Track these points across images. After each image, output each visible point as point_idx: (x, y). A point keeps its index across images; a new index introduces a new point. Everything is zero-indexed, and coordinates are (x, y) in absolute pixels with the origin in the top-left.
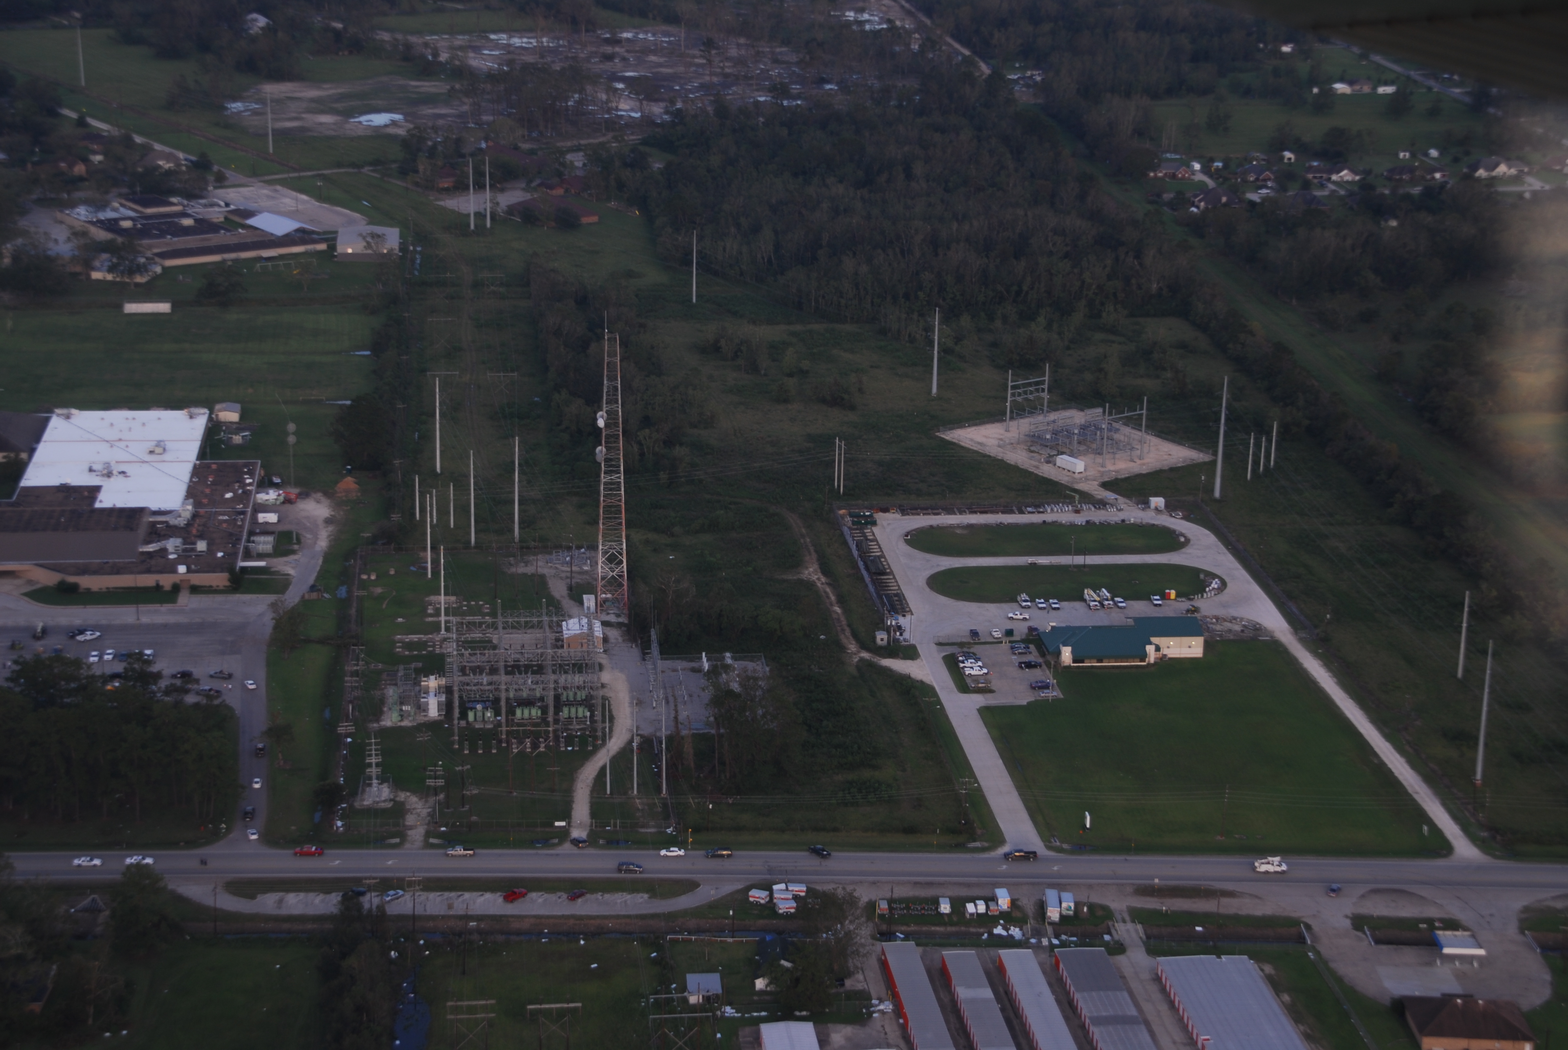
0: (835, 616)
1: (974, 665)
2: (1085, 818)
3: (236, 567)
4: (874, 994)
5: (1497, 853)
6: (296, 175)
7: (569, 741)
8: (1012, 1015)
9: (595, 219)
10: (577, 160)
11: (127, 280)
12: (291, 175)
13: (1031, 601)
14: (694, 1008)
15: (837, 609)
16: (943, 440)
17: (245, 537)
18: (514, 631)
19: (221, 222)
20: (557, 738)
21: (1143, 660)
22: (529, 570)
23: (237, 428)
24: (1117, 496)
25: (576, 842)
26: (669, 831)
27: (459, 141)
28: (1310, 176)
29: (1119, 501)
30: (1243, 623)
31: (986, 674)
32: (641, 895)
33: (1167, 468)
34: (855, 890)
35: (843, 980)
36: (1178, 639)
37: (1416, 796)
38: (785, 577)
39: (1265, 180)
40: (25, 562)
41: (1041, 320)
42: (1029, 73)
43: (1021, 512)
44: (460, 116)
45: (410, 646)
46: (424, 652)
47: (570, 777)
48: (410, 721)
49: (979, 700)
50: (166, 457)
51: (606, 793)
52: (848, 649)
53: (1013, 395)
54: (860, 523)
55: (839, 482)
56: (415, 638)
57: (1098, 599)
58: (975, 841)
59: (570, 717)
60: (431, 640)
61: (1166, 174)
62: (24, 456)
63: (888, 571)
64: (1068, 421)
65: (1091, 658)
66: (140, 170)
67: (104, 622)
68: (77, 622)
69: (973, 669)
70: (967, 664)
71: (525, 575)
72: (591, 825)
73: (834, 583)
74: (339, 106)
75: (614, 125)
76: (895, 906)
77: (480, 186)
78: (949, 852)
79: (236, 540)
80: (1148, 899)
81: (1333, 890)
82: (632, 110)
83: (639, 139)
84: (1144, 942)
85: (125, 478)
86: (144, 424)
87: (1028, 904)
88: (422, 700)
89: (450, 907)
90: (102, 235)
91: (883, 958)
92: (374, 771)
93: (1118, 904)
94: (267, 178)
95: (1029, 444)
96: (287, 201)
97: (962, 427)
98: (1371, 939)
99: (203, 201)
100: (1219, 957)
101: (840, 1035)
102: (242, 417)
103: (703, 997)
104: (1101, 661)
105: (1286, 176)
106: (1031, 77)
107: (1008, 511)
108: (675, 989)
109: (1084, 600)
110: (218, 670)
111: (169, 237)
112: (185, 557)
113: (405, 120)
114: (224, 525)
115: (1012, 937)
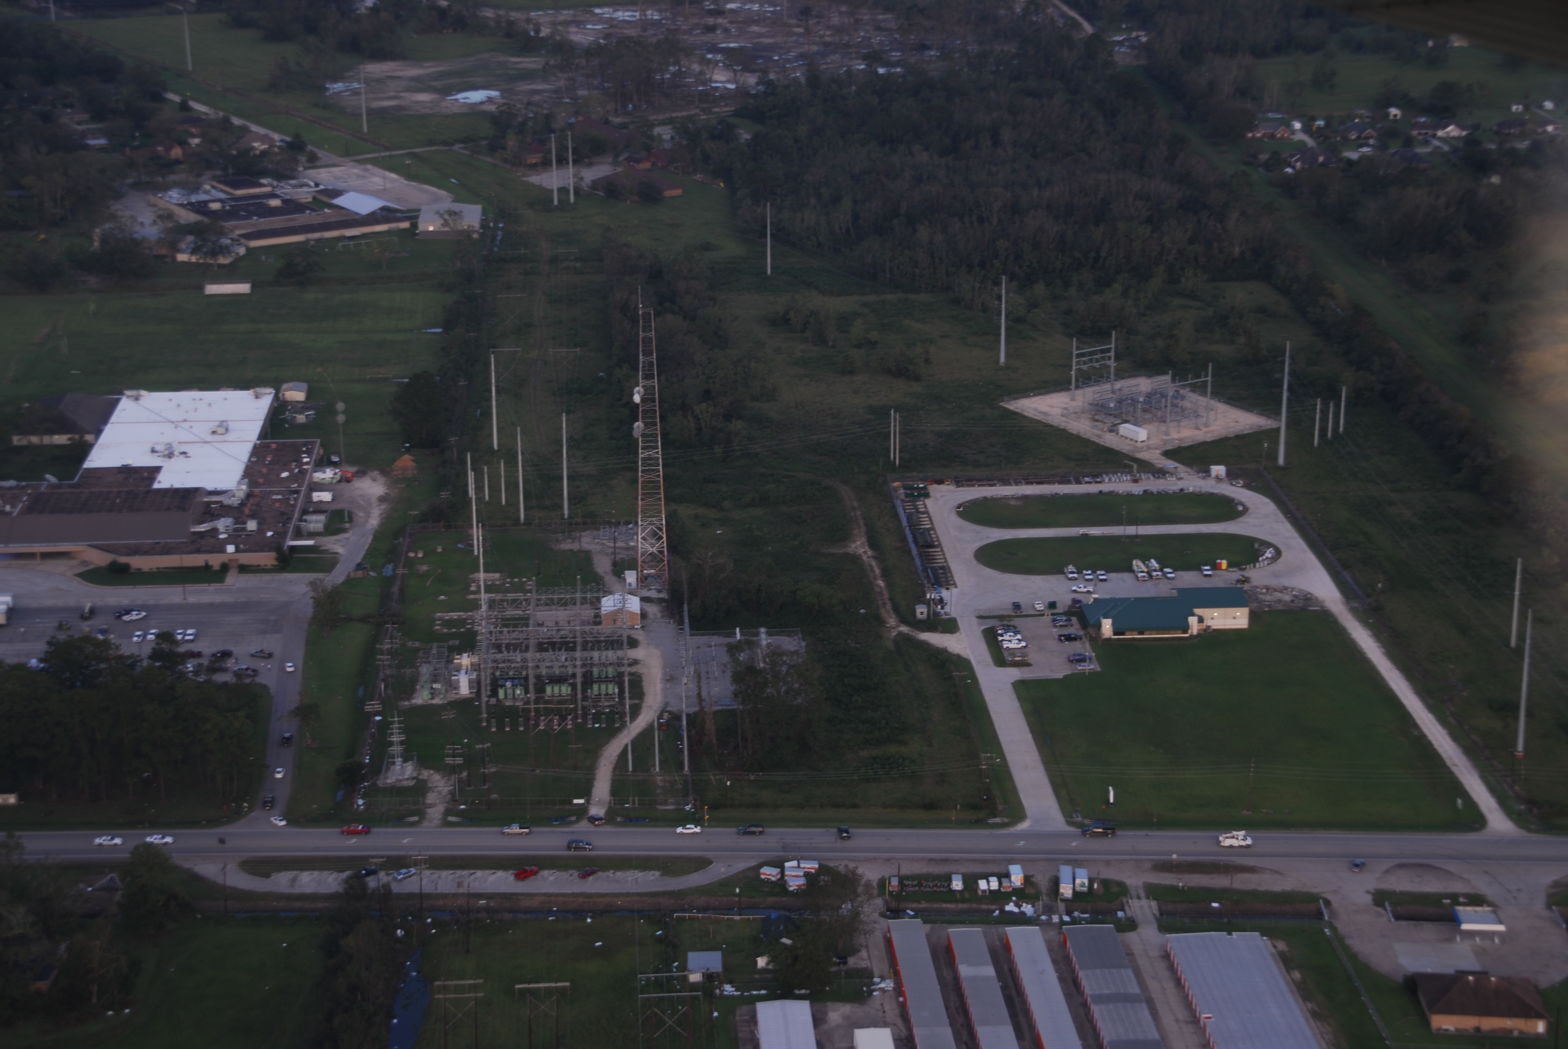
0: (877, 590)
1: (1012, 638)
2: (1108, 792)
3: (284, 546)
4: (876, 972)
5: (1532, 826)
6: (388, 153)
7: (596, 718)
8: (1013, 992)
9: (678, 192)
10: (665, 132)
11: (211, 262)
12: (383, 154)
13: (1077, 573)
14: (694, 987)
15: (881, 583)
16: (1006, 409)
17: (296, 515)
18: (547, 608)
19: (309, 203)
20: (585, 716)
21: (1185, 632)
22: (575, 546)
23: (301, 407)
24: (1177, 465)
25: (593, 820)
26: (688, 808)
27: (548, 117)
28: (1415, 133)
29: (1179, 470)
30: (1294, 593)
31: (1025, 647)
32: (653, 872)
33: (1232, 435)
34: (857, 867)
35: (845, 958)
36: (1222, 610)
37: (1454, 769)
38: (832, 551)
39: (1367, 138)
40: (79, 543)
41: (1118, 287)
42: (1134, 34)
43: (1078, 482)
44: (556, 91)
45: (449, 623)
46: (462, 630)
47: (594, 754)
48: (441, 699)
49: (1014, 674)
50: (229, 437)
51: (627, 771)
52: (888, 623)
53: (1078, 363)
54: (912, 495)
55: (895, 455)
56: (455, 615)
57: (1146, 570)
58: (995, 817)
59: (600, 694)
60: (471, 618)
61: (1264, 134)
62: (89, 438)
63: (936, 543)
64: (1134, 389)
65: (1132, 630)
66: (234, 152)
67: (152, 602)
68: (126, 602)
69: (1011, 642)
70: (1006, 637)
71: (572, 551)
72: (610, 803)
73: (880, 556)
74: (438, 84)
75: (709, 98)
76: (907, 883)
77: (562, 161)
78: (968, 828)
79: (288, 519)
80: (1167, 875)
81: (1356, 865)
82: (728, 81)
83: (732, 111)
84: (1157, 919)
85: (185, 459)
86: (210, 405)
87: (1042, 881)
88: (453, 678)
89: (460, 885)
90: (191, 217)
91: (888, 935)
92: (396, 749)
93: (1134, 880)
94: (358, 157)
95: (1093, 413)
96: (376, 180)
97: (1027, 396)
98: (1391, 915)
99: (293, 182)
100: (1230, 934)
101: (837, 1014)
102: (308, 397)
103: (702, 975)
104: (1142, 633)
105: (1389, 133)
106: (1137, 38)
107: (1065, 480)
108: (676, 967)
109: (1132, 571)
110: (259, 649)
111: (255, 218)
112: (235, 537)
113: (502, 97)
114: (277, 505)
115: (1023, 913)
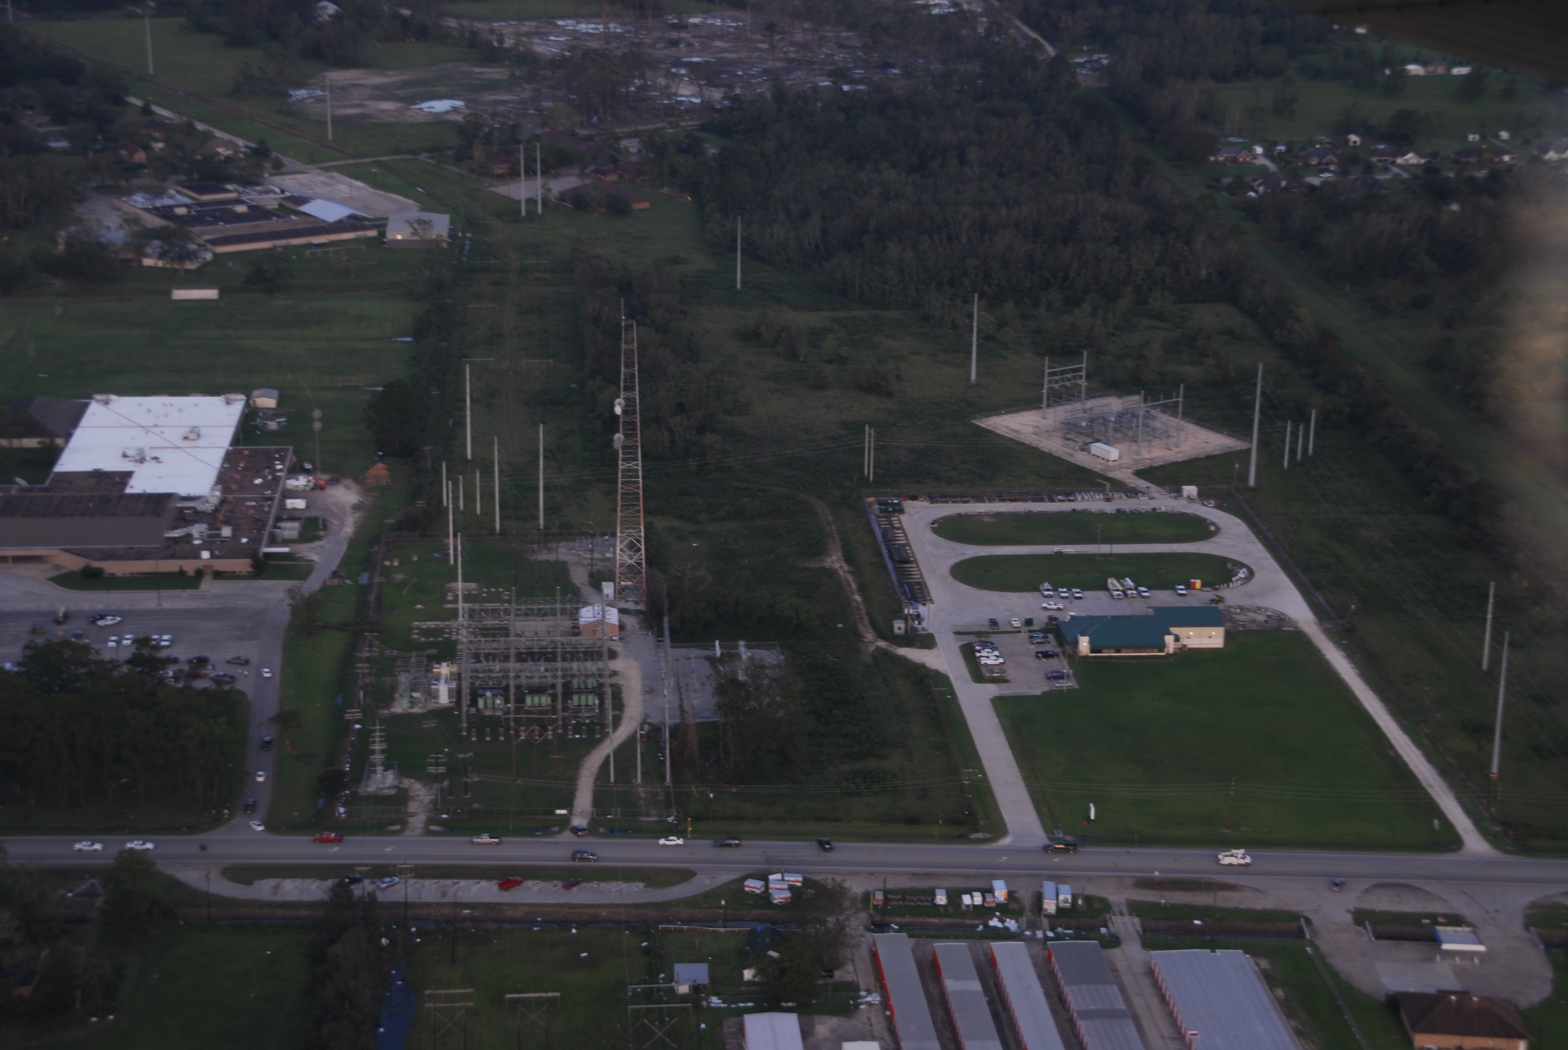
0: (854, 604)
1: (990, 654)
2: (1090, 809)
3: (259, 553)
4: (862, 985)
5: (1508, 848)
6: (353, 161)
7: (577, 729)
8: (1000, 1007)
9: (645, 205)
10: (632, 146)
11: (178, 267)
12: (349, 162)
13: (1053, 590)
14: (684, 998)
15: (858, 598)
16: (978, 427)
17: (271, 522)
18: (527, 618)
19: (275, 209)
20: (565, 726)
21: (1161, 650)
22: (551, 557)
23: (273, 414)
24: (1149, 484)
25: (576, 830)
26: (670, 819)
27: (515, 128)
28: (1374, 159)
29: (1151, 489)
30: (1268, 613)
31: (1002, 664)
32: (637, 883)
33: (1202, 456)
34: (846, 881)
35: (831, 971)
36: (1198, 630)
37: (1429, 790)
38: (808, 565)
39: (1328, 164)
40: (53, 547)
41: (1086, 306)
42: (1096, 57)
43: (1052, 500)
44: (521, 102)
45: (426, 632)
46: (440, 639)
47: (575, 765)
48: (421, 708)
49: (993, 690)
50: (201, 443)
51: (609, 781)
52: (865, 638)
53: (1050, 382)
54: (888, 511)
55: (869, 471)
56: (432, 624)
57: (1121, 588)
58: (977, 832)
59: (580, 705)
60: (449, 627)
61: (1226, 158)
62: (59, 441)
63: (912, 559)
64: (1105, 408)
65: (1108, 648)
66: (199, 157)
67: (126, 607)
68: (100, 607)
69: (989, 658)
70: (984, 653)
71: (549, 562)
72: (592, 814)
73: (856, 572)
74: (401, 93)
75: (674, 111)
76: (890, 897)
77: (530, 172)
78: (949, 843)
79: (262, 525)
80: (1149, 892)
81: (1336, 885)
82: (693, 96)
83: (698, 125)
84: (1139, 936)
85: (157, 464)
86: (180, 410)
87: (1025, 896)
88: (433, 687)
89: (444, 894)
90: (157, 222)
91: (874, 949)
92: (378, 758)
93: (1117, 897)
94: (324, 165)
95: (1065, 431)
96: (342, 187)
97: (999, 414)
98: (1371, 935)
99: (259, 188)
100: (1213, 951)
101: (824, 1027)
102: (280, 403)
103: (690, 987)
104: (1118, 651)
105: (1350, 160)
106: (1098, 60)
107: (1038, 499)
108: (663, 979)
109: (1107, 589)
110: (235, 656)
111: (222, 223)
112: (210, 543)
113: (467, 107)
114: (252, 511)
115: (1007, 928)
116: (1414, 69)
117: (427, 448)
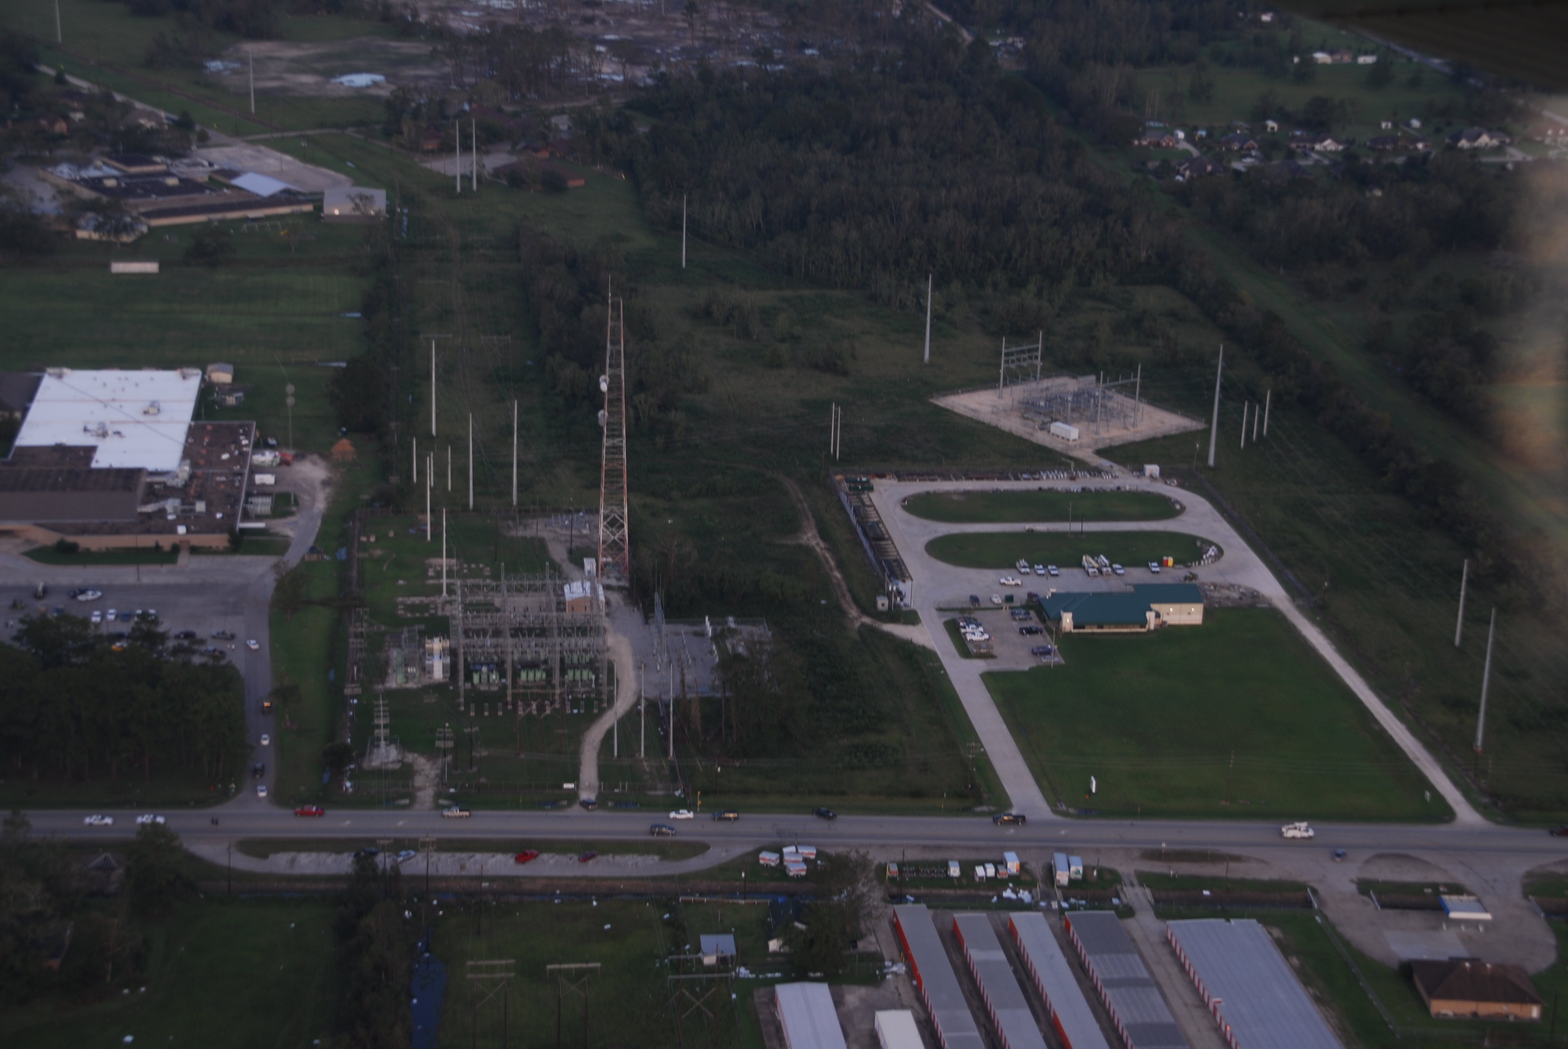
0: (834, 581)
1: (975, 631)
2: (1091, 782)
3: (235, 528)
4: (886, 955)
5: (1498, 819)
6: (279, 135)
7: (575, 703)
8: (1025, 978)
9: (581, 182)
10: (562, 123)
11: (114, 240)
12: (275, 135)
13: (1029, 567)
14: (710, 969)
15: (837, 574)
16: (936, 406)
17: (243, 498)
18: (518, 593)
19: (206, 182)
20: (563, 702)
21: (1143, 627)
22: (529, 533)
23: (230, 389)
24: (1111, 464)
25: (585, 804)
26: (677, 793)
27: (442, 103)
28: (1294, 145)
29: (1114, 469)
30: (1241, 590)
31: (987, 640)
32: (652, 856)
33: (1159, 435)
34: (868, 853)
35: (855, 942)
36: (1178, 606)
37: (1417, 763)
38: (784, 542)
39: (1249, 149)
40: (24, 522)
41: (1032, 287)
42: (1010, 40)
43: (1017, 478)
44: (442, 77)
45: (412, 608)
46: (427, 615)
47: (576, 739)
48: (415, 683)
49: (981, 665)
50: (162, 417)
51: (613, 756)
52: (850, 614)
53: (1007, 362)
54: (857, 488)
55: (835, 447)
56: (417, 600)
57: (1096, 566)
58: (981, 804)
59: (575, 680)
60: (433, 603)
61: (1150, 143)
62: (18, 415)
63: (886, 536)
64: (1061, 388)
65: (1091, 624)
66: (122, 128)
67: (105, 582)
68: (78, 582)
69: (974, 634)
70: (969, 630)
71: (525, 538)
72: (600, 787)
73: (833, 548)
74: (319, 66)
75: (596, 88)
76: (905, 869)
77: (466, 148)
78: (956, 816)
79: (234, 501)
80: (1156, 863)
81: (1338, 855)
82: (615, 73)
83: (623, 103)
84: (1152, 906)
85: (120, 439)
86: (137, 385)
87: (1037, 868)
88: (427, 662)
89: (463, 867)
90: (86, 194)
91: (895, 920)
92: (382, 732)
93: (1126, 868)
94: (250, 138)
95: (1023, 411)
96: (271, 161)
97: (956, 393)
98: (1377, 904)
99: (186, 161)
100: (1228, 920)
101: (854, 996)
102: (235, 378)
103: (717, 958)
104: (1101, 627)
105: (1270, 146)
106: (1013, 44)
107: (1003, 477)
108: (689, 950)
109: (1083, 567)
110: (221, 630)
111: (154, 196)
112: (185, 517)
113: (387, 81)
114: (222, 487)
115: (1021, 900)
116: (1321, 57)
117: (393, 425)
